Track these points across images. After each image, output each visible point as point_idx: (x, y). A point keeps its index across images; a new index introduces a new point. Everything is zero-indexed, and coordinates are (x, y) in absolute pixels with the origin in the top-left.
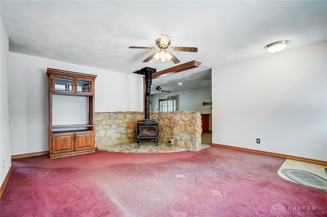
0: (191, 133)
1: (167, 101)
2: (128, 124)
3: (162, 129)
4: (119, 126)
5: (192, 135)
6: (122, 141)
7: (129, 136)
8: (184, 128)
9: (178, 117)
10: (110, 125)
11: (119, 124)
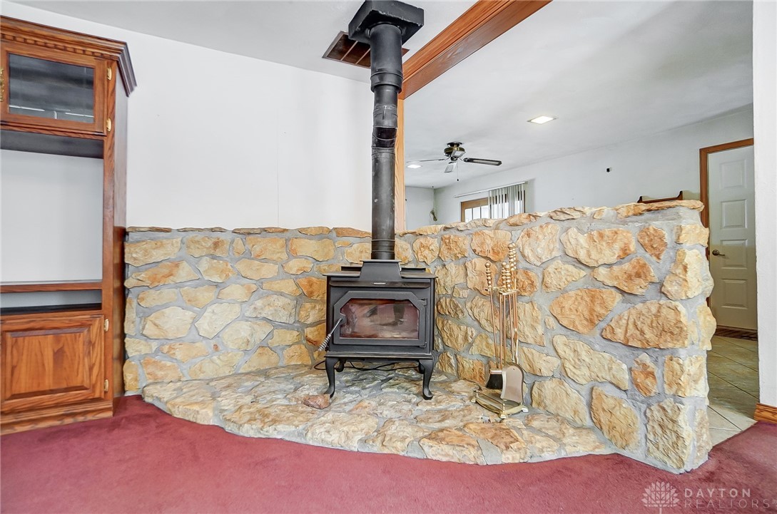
0: (638, 344)
1: (488, 207)
2: (303, 281)
3: (456, 306)
4: (259, 288)
5: (644, 357)
6: (274, 358)
7: (310, 336)
8: (583, 308)
9: (543, 244)
10: (217, 285)
11: (261, 282)
